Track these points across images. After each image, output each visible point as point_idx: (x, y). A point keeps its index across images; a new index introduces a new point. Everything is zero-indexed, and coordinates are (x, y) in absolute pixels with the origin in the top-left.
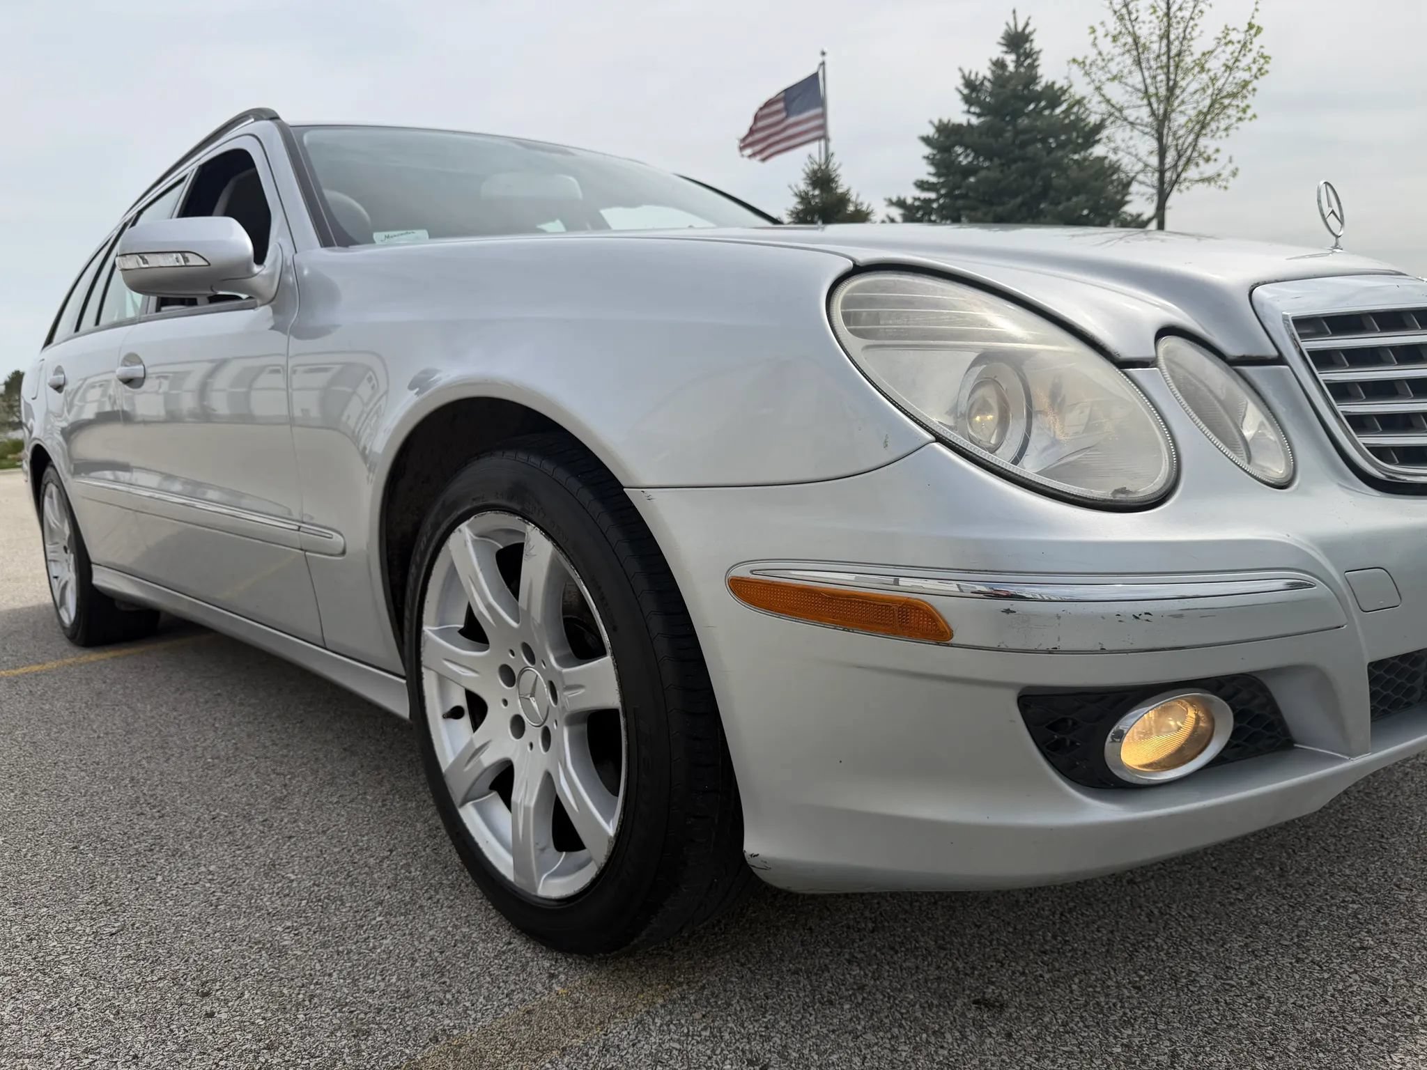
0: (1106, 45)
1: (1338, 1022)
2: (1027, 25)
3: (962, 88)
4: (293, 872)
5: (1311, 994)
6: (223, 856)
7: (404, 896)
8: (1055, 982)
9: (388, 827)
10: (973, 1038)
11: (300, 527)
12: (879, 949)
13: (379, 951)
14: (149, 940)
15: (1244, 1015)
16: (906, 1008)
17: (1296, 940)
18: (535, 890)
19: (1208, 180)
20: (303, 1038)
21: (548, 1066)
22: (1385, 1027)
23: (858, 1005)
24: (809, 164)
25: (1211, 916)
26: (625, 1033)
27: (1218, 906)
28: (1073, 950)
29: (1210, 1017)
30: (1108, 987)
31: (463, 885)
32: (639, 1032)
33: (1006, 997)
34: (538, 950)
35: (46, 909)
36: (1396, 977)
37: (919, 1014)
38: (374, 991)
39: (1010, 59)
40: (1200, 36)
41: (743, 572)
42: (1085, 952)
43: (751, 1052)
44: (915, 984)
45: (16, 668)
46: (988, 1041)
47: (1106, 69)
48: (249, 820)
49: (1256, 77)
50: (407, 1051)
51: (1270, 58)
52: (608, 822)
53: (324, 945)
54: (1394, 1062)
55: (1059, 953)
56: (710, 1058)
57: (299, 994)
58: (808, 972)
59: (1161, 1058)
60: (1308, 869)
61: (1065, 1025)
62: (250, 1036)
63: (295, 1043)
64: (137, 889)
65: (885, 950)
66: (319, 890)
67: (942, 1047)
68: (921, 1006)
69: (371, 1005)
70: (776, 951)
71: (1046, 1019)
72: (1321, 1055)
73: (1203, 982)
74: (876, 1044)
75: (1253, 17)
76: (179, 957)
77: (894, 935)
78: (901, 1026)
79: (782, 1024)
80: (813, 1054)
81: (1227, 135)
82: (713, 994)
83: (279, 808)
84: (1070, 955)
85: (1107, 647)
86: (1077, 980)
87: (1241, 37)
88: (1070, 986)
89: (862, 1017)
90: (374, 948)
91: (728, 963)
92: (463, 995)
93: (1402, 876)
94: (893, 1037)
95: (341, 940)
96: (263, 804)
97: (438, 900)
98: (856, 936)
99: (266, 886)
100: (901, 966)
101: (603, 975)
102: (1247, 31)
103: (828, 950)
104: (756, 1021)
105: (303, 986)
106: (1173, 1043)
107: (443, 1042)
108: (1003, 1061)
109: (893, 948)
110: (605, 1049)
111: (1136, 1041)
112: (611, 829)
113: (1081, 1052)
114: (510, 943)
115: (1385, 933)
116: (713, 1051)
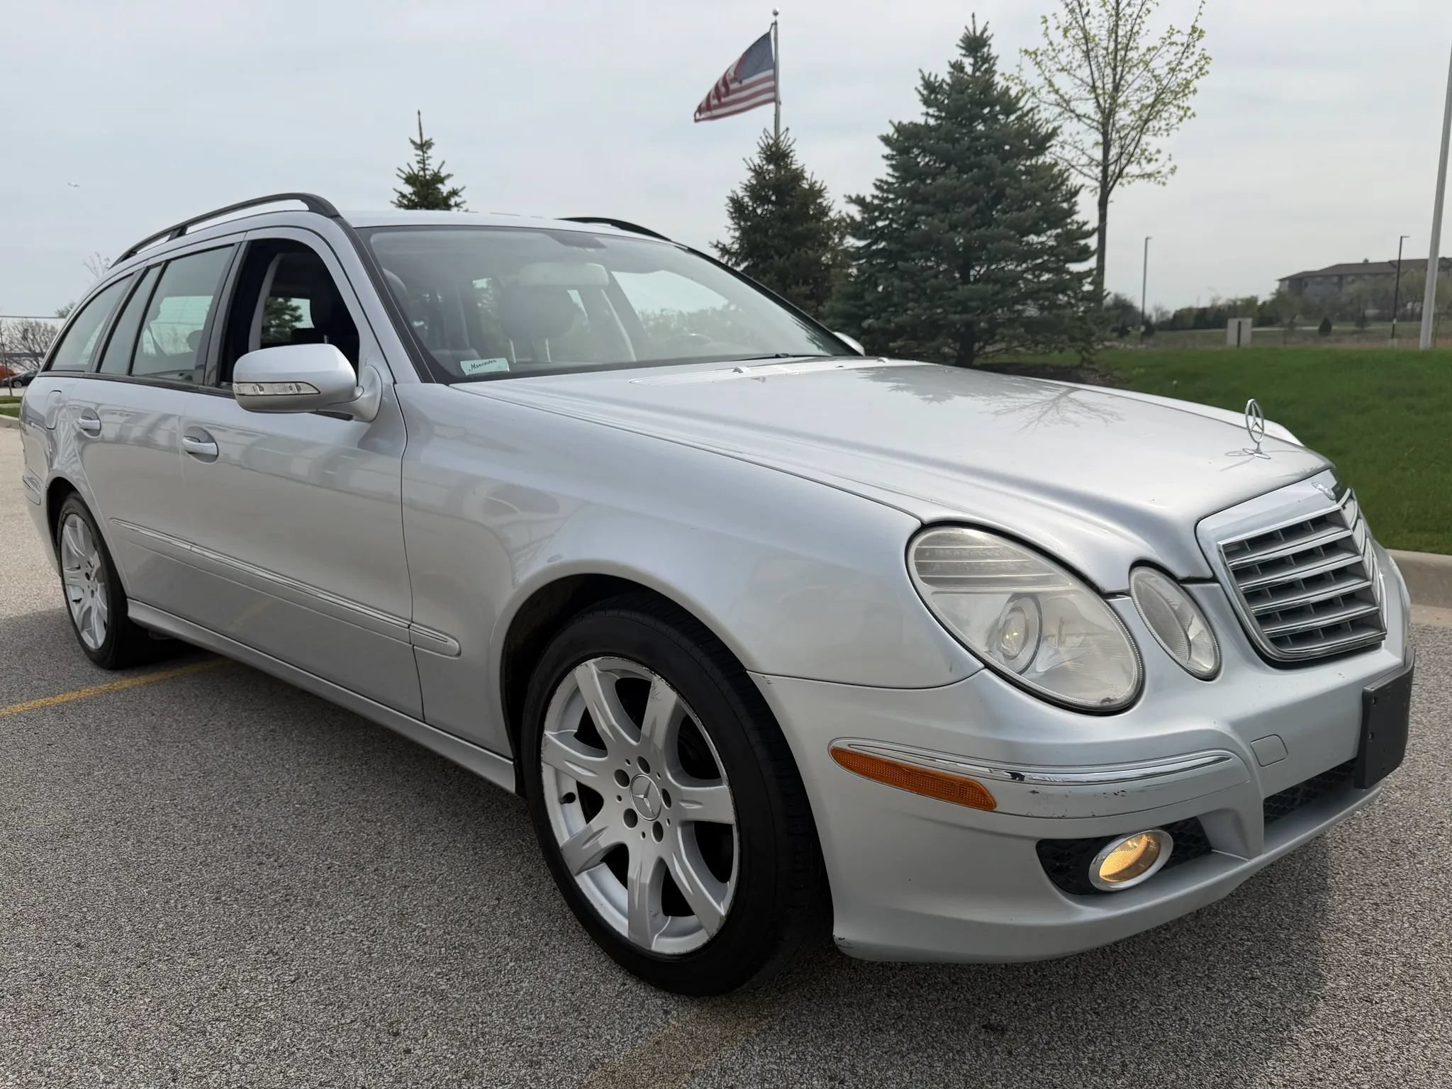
0: (1057, 36)
1: (1234, 1037)
2: (985, 30)
3: (921, 89)
4: (422, 922)
5: (1216, 1016)
6: (354, 905)
7: (525, 943)
8: (1039, 1010)
9: (487, 876)
10: (985, 1055)
11: (409, 626)
12: (909, 985)
13: (522, 993)
14: (327, 986)
15: (1171, 1034)
16: (935, 1033)
17: (1207, 972)
18: (650, 946)
19: (1149, 176)
20: (490, 1068)
21: (685, 1085)
22: (1264, 1040)
23: (900, 1031)
24: (764, 138)
25: (1147, 953)
26: (734, 1058)
27: (1152, 944)
28: (1050, 983)
29: (1148, 1035)
30: (1076, 1013)
31: (570, 931)
32: (744, 1057)
33: (1005, 1022)
34: (648, 990)
35: (222, 960)
36: (1274, 1002)
37: (945, 1038)
38: (531, 1029)
39: (968, 63)
40: (1146, 34)
41: (841, 744)
42: (1059, 985)
43: (830, 1070)
44: (939, 1013)
45: (53, 695)
46: (996, 1057)
47: (1056, 60)
48: (362, 869)
49: (1197, 77)
50: (575, 1077)
51: (1211, 59)
52: (719, 904)
53: (475, 988)
54: (1268, 1067)
55: (1040, 986)
56: (801, 1076)
57: (472, 1032)
58: (859, 1006)
59: (1115, 1067)
60: (1217, 912)
61: (1048, 1043)
62: (447, 1068)
63: (486, 1073)
64: (293, 939)
65: (913, 985)
66: (451, 938)
67: (964, 1063)
68: (946, 1032)
69: (533, 1041)
70: (831, 987)
71: (1035, 1040)
72: (1221, 1063)
73: (1142, 1008)
74: (918, 1062)
75: (1196, 21)
76: (358, 1001)
77: (918, 972)
78: (933, 1047)
79: (848, 1047)
80: (874, 1071)
81: (1168, 135)
82: (792, 1024)
83: (383, 857)
84: (1048, 987)
85: (1096, 815)
86: (1054, 1008)
87: (1185, 39)
88: (1050, 1013)
89: (904, 1040)
90: (517, 990)
91: (798, 998)
92: (602, 1030)
93: (1283, 917)
94: (929, 1056)
95: (488, 985)
96: (367, 853)
97: (554, 946)
98: (890, 974)
99: (404, 934)
100: (927, 998)
101: (705, 1010)
102: (1191, 34)
103: (871, 986)
104: (829, 1046)
105: (472, 1025)
106: (1123, 1056)
107: (600, 1069)
108: (1008, 1072)
109: (918, 984)
110: (723, 1071)
111: (1098, 1055)
112: (722, 910)
113: (1061, 1064)
114: (625, 984)
115: (1269, 966)
116: (803, 1070)
